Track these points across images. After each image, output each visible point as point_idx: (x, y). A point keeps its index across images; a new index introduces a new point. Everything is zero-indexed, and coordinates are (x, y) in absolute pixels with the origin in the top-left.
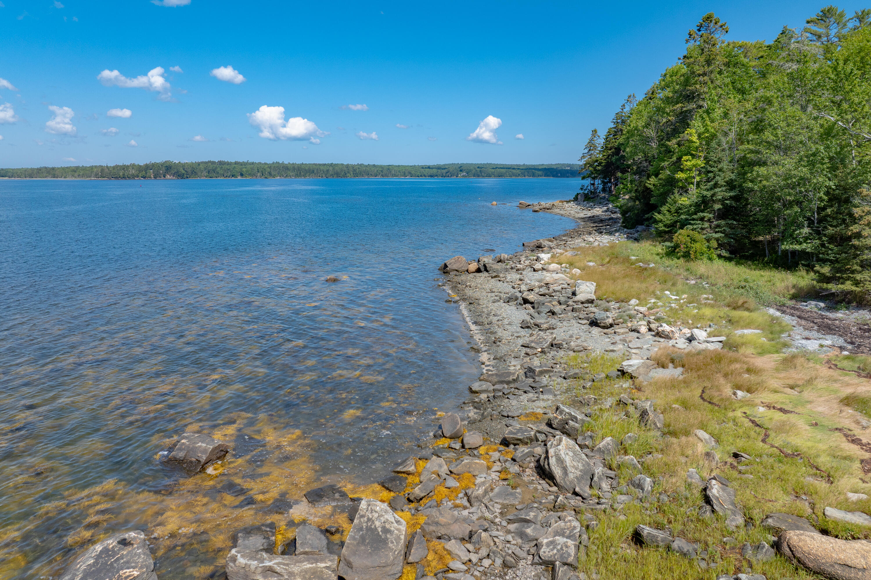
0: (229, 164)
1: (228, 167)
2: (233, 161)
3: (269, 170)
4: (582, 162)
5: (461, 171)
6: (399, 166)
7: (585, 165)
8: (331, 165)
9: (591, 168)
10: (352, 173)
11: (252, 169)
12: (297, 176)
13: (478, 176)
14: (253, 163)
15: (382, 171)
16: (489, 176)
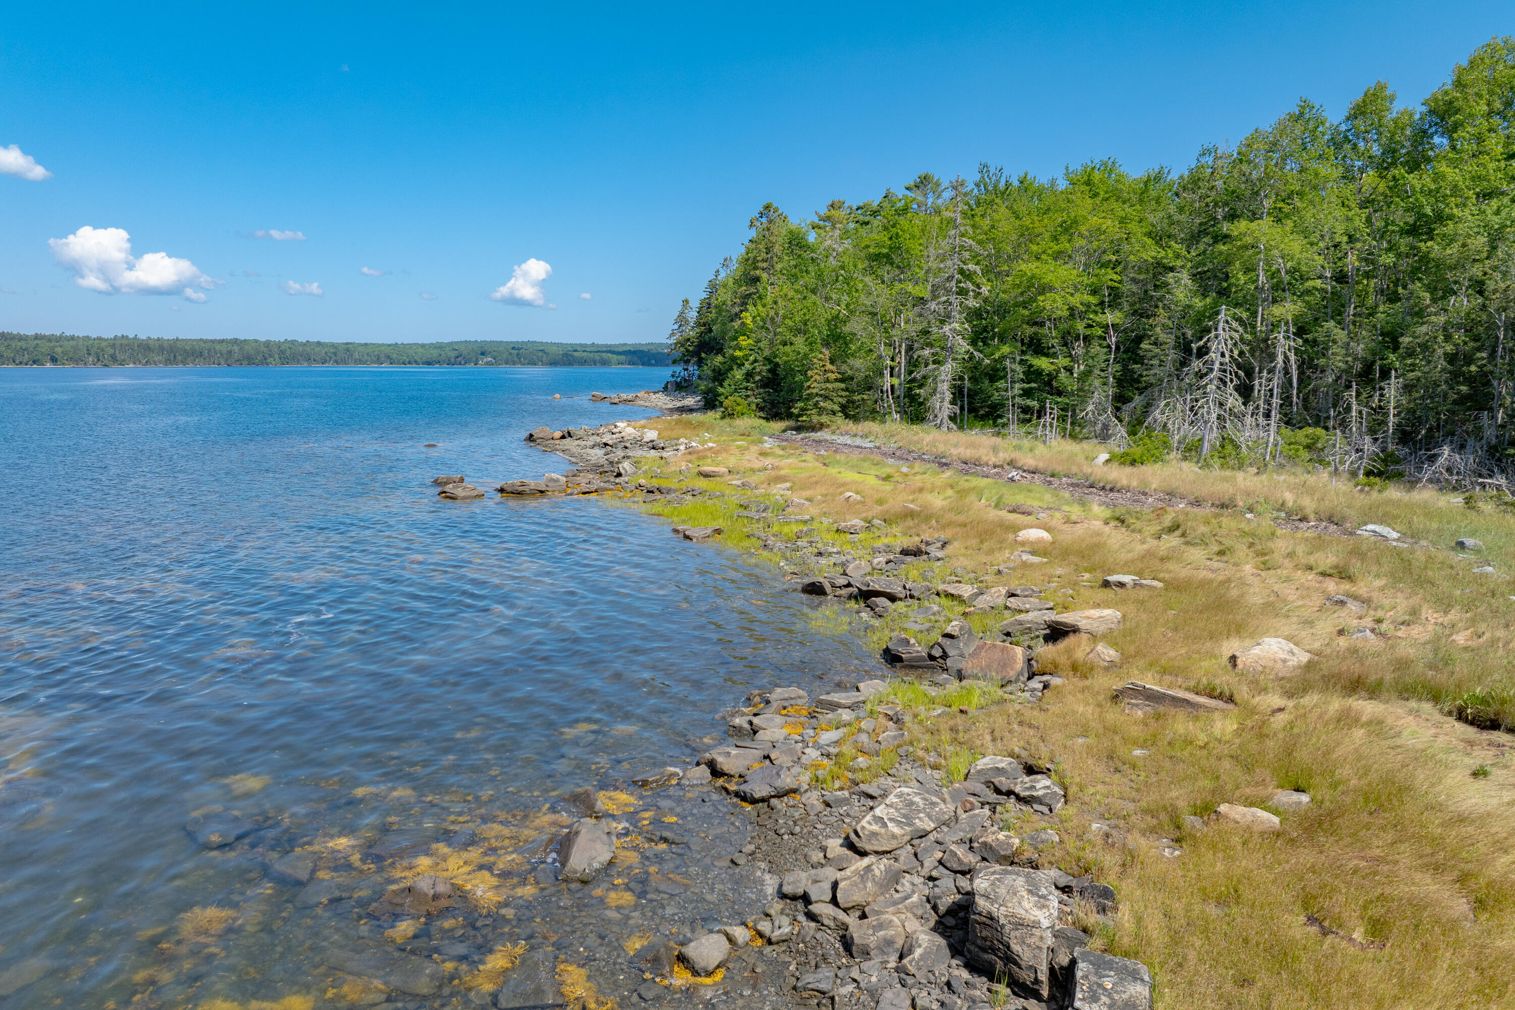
0: (21, 338)
1: (22, 344)
2: (30, 332)
3: (111, 351)
4: (673, 341)
5: (483, 354)
6: (366, 344)
7: (676, 344)
8: (235, 341)
9: (682, 349)
10: (277, 356)
11: (76, 349)
12: (168, 362)
13: (514, 363)
14: (72, 338)
15: (335, 354)
16: (533, 363)
